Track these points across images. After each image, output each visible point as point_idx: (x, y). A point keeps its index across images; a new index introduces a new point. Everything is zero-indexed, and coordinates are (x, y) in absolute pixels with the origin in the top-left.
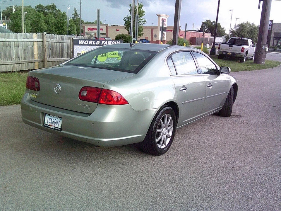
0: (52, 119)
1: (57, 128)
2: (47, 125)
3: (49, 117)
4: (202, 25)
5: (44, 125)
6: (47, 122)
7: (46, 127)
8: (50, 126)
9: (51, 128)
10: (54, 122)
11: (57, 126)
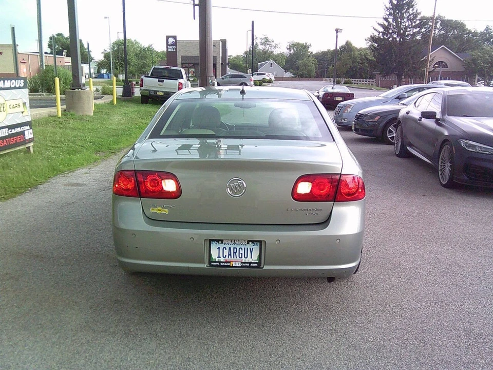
0: (230, 248)
1: (250, 263)
2: (220, 262)
3: (221, 246)
4: (50, 42)
5: (212, 264)
6: (219, 257)
7: (220, 266)
8: (230, 262)
9: (233, 267)
10: (237, 254)
11: (249, 260)
